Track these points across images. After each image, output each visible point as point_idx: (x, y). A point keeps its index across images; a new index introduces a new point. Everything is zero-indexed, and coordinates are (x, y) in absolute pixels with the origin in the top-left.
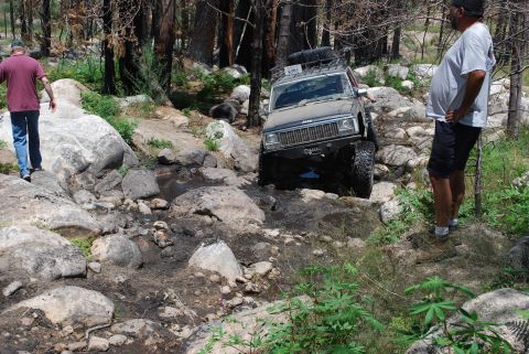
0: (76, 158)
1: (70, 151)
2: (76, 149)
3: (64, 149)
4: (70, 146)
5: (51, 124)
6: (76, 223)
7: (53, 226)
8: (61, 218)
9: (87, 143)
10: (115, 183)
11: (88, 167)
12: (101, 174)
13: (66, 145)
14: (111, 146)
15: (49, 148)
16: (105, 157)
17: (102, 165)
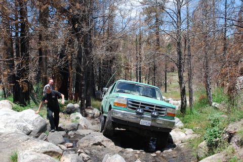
0: (25, 129)
1: (21, 126)
2: (24, 125)
3: (18, 126)
4: (21, 124)
5: (9, 115)
6: (52, 149)
7: (41, 151)
8: (44, 148)
9: (29, 122)
10: (45, 139)
11: (30, 132)
12: (37, 135)
13: (19, 124)
14: (41, 122)
15: (10, 126)
16: (39, 127)
17: (38, 131)
